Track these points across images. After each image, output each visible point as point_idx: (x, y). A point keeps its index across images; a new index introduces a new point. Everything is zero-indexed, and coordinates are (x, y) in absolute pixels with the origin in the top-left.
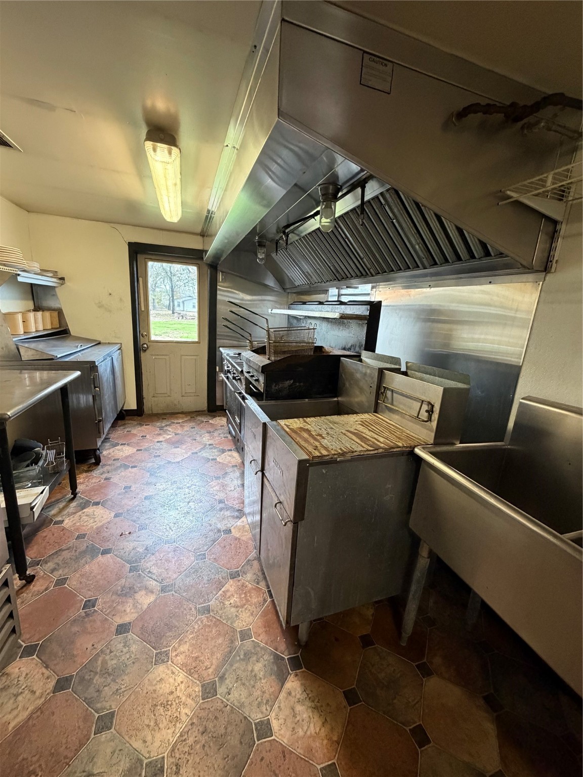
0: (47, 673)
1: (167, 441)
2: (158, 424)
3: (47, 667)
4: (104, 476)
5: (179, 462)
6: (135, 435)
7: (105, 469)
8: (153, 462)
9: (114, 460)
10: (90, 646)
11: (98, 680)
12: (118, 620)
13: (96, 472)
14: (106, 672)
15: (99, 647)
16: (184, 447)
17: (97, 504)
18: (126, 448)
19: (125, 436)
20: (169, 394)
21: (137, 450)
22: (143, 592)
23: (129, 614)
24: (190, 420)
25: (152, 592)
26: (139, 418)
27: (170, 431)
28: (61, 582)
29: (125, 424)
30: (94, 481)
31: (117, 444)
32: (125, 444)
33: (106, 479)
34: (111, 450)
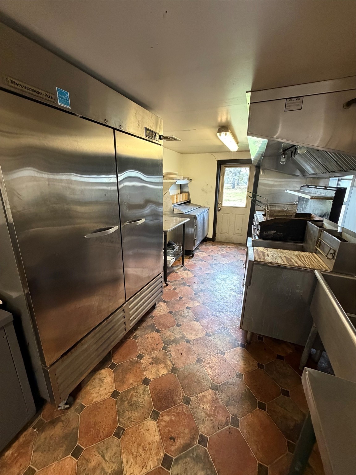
0: (168, 308)
1: (221, 254)
2: (220, 246)
3: (168, 307)
4: (194, 262)
5: (223, 264)
6: (209, 249)
7: (195, 259)
8: (213, 261)
9: (199, 257)
10: (179, 307)
11: (179, 316)
12: (187, 305)
13: (192, 260)
14: (181, 315)
15: (181, 309)
16: (228, 258)
17: (189, 270)
18: (204, 253)
19: (205, 248)
20: (228, 233)
21: (208, 255)
22: (197, 302)
23: (191, 305)
24: (235, 247)
25: (199, 303)
26: (213, 242)
27: (224, 250)
28: (174, 289)
29: (206, 244)
30: (190, 262)
31: (201, 251)
32: (204, 252)
33: (194, 263)
34: (198, 253)
